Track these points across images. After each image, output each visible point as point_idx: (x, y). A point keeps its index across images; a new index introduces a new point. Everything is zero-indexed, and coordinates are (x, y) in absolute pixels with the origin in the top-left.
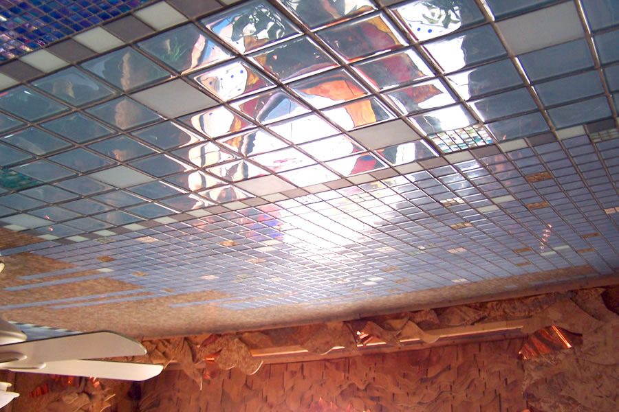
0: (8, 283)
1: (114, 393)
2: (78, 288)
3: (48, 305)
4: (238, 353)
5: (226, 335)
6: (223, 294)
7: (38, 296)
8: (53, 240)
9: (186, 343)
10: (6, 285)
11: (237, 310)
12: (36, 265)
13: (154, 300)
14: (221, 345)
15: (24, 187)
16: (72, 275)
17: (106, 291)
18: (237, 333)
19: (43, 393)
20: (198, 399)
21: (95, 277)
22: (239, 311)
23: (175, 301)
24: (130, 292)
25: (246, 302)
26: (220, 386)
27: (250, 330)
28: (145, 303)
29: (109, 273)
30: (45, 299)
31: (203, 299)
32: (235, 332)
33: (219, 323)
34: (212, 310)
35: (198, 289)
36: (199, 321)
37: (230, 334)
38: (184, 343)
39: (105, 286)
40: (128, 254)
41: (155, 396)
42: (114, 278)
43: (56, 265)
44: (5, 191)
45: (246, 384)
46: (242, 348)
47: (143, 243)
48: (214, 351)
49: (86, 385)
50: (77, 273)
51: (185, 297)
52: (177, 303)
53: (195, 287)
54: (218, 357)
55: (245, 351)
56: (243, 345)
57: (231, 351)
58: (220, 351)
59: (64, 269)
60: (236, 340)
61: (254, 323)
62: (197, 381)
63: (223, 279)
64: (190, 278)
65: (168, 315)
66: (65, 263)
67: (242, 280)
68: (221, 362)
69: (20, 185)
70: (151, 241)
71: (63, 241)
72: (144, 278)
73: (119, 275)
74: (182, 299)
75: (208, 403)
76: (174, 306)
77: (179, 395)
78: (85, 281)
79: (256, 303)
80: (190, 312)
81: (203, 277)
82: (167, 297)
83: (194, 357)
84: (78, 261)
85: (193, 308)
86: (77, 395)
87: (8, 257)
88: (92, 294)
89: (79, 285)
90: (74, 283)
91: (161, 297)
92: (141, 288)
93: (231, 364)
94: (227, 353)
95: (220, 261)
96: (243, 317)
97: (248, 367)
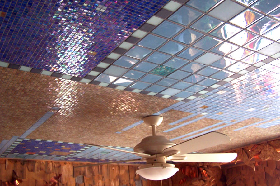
0: (165, 128)
1: (214, 178)
2: (193, 126)
3: (181, 138)
4: (270, 151)
5: (262, 144)
6: (258, 119)
7: (177, 133)
8: (182, 101)
9: (244, 151)
10: (164, 129)
11: (266, 128)
12: (175, 116)
13: (227, 128)
14: (260, 149)
15: (169, 73)
16: (191, 119)
17: (206, 126)
18: (267, 142)
19: (184, 181)
20: (253, 178)
21: (200, 118)
22: (267, 129)
23: (236, 127)
24: (216, 125)
25: (270, 122)
26: (264, 170)
27: (274, 140)
28: (223, 130)
29: (206, 115)
30: (180, 135)
31: (249, 123)
32: (266, 142)
33: (258, 138)
34: (254, 130)
35: (246, 118)
36: (248, 138)
37: (264, 143)
38: (242, 151)
39: (205, 123)
40: (214, 103)
41: (233, 179)
42: (208, 117)
43: (184, 115)
44: (162, 77)
45: (276, 168)
46: (271, 149)
47: (219, 95)
48: (258, 153)
49: (201, 176)
50: (193, 117)
51: (241, 124)
52: (237, 128)
53: (245, 117)
54: (260, 155)
55: (273, 150)
56: (272, 147)
57: (266, 151)
58: (260, 152)
59: (187, 116)
60: (268, 145)
61: (275, 135)
62: (252, 167)
63: (257, 110)
64: (242, 111)
65: (234, 136)
66: (187, 113)
67: (267, 109)
68: (262, 157)
69: (167, 73)
70: (223, 93)
71: (186, 100)
72: (221, 115)
73: (210, 116)
74: (239, 125)
75: (259, 179)
76: (236, 130)
77: (245, 177)
78: (196, 122)
79: (275, 122)
80: (244, 133)
81: (248, 110)
82: (233, 125)
83: (248, 156)
84: (193, 110)
85: (245, 130)
86: (198, 181)
87: (164, 114)
88: (199, 129)
89: (194, 124)
90: (191, 124)
91: (230, 126)
92: (221, 121)
93: (267, 157)
94: (264, 152)
95: (255, 99)
96: (269, 132)
97: (276, 157)
